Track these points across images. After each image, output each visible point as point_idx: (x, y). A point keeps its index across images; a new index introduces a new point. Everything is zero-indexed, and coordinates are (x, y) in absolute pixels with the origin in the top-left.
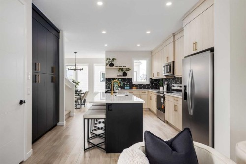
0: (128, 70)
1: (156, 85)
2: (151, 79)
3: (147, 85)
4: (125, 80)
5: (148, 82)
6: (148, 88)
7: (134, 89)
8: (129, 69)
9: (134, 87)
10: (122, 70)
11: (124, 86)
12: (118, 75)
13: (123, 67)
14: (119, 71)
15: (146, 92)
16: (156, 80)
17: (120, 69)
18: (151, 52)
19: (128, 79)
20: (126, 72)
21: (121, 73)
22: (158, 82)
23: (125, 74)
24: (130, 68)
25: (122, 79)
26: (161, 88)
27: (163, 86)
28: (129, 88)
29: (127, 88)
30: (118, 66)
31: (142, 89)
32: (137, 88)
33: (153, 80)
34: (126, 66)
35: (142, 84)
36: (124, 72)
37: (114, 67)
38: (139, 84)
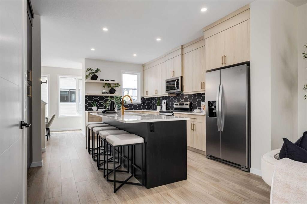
1: (148, 104)
2: (143, 97)
3: (138, 104)
5: (139, 102)
6: (139, 109)
8: (118, 84)
10: (109, 85)
12: (104, 91)
13: (110, 82)
14: (104, 87)
16: (148, 99)
17: (106, 84)
18: (143, 66)
20: (115, 88)
21: (106, 90)
22: (151, 102)
23: (112, 91)
25: (108, 97)
26: (158, 108)
30: (103, 80)
31: (133, 110)
32: (127, 108)
33: (145, 98)
34: (114, 81)
35: (133, 104)
36: (111, 88)
37: (99, 81)
38: (129, 104)
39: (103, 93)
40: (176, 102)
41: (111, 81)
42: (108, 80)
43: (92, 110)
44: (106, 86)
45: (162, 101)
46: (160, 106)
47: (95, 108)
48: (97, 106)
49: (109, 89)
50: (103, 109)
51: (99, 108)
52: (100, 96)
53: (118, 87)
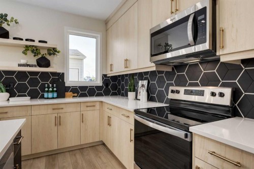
0: (53, 51)
1: (115, 87)
2: (105, 76)
3: (97, 87)
4: (45, 76)
5: (99, 83)
6: (99, 95)
7: (69, 99)
8: (54, 49)
9: (69, 94)
10: (35, 51)
11: (44, 91)
12: (23, 62)
13: (36, 44)
14: (24, 53)
15: (98, 105)
16: (115, 78)
17: (27, 47)
18: (106, 22)
19: (54, 74)
20: (48, 57)
21: (33, 60)
22: (119, 83)
23: (43, 62)
24: (58, 49)
25: (36, 73)
26: (131, 95)
27: (135, 90)
28: (55, 95)
29: (50, 95)
30: (22, 40)
31: (87, 96)
32: (76, 95)
33: (109, 77)
34: (46, 42)
35: (87, 87)
36: (40, 56)
37: (10, 41)
38: (80, 87)
39: (20, 65)
40: (172, 85)
41: (40, 41)
42: (34, 41)
44: (29, 53)
45: (138, 83)
46: (134, 91)
48: (7, 91)
49: (37, 57)
50: (25, 96)
51: (12, 95)
52: (20, 72)
53: (54, 54)
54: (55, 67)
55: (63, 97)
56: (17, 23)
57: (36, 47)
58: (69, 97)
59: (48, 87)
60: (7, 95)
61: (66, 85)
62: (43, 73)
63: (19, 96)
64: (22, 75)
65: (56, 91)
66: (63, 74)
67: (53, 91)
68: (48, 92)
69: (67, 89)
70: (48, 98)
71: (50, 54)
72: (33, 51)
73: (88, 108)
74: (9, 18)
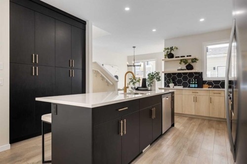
0: (194, 60)
8: (196, 59)
9: (205, 85)
10: (185, 61)
11: (190, 83)
12: (180, 68)
14: (180, 63)
17: (181, 60)
19: (196, 73)
20: (192, 64)
21: (184, 66)
23: (190, 67)
24: (198, 58)
25: (186, 73)
28: (196, 86)
29: (193, 86)
30: (179, 57)
31: (219, 88)
32: (211, 86)
34: (190, 56)
35: (220, 81)
36: (188, 64)
37: (174, 59)
38: (213, 81)
39: (178, 70)
42: (184, 57)
43: (169, 86)
44: (182, 63)
47: (171, 85)
48: (173, 83)
49: (186, 65)
50: (181, 85)
51: (175, 85)
52: (179, 73)
53: (195, 62)
54: (196, 69)
55: (202, 87)
56: (177, 49)
57: (185, 59)
58: (206, 88)
59: (192, 81)
60: (173, 84)
61: (204, 80)
62: (190, 73)
63: (178, 85)
64: (179, 75)
65: (197, 84)
66: (202, 73)
67: (195, 83)
68: (192, 83)
69: (205, 82)
70: (192, 87)
71: (193, 62)
72: (184, 62)
73: (215, 95)
74: (173, 48)
